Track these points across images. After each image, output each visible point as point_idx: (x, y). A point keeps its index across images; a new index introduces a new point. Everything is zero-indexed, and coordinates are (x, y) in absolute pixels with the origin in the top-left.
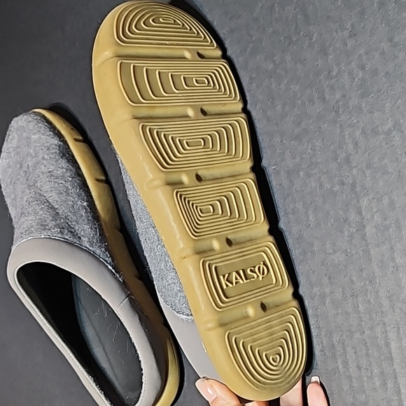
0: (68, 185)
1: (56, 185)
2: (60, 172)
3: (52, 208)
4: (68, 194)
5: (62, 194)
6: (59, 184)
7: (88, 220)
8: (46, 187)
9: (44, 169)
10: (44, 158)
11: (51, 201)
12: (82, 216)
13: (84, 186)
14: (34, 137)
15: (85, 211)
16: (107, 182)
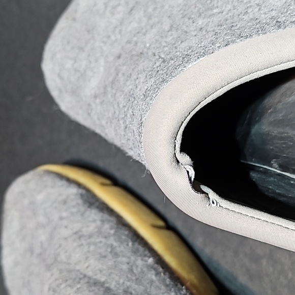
0: (112, 241)
1: (92, 248)
2: (92, 228)
3: (96, 283)
4: (116, 255)
5: (105, 257)
6: (95, 244)
7: (167, 286)
8: (77, 256)
9: (65, 232)
10: (61, 219)
11: (90, 273)
12: (152, 282)
13: (137, 237)
14: (40, 197)
15: (153, 272)
16: (169, 227)
